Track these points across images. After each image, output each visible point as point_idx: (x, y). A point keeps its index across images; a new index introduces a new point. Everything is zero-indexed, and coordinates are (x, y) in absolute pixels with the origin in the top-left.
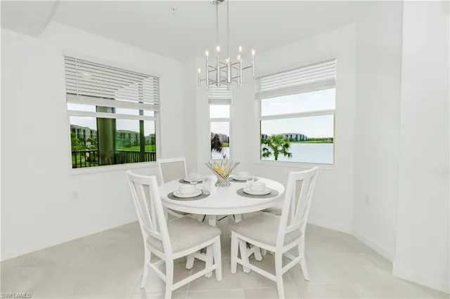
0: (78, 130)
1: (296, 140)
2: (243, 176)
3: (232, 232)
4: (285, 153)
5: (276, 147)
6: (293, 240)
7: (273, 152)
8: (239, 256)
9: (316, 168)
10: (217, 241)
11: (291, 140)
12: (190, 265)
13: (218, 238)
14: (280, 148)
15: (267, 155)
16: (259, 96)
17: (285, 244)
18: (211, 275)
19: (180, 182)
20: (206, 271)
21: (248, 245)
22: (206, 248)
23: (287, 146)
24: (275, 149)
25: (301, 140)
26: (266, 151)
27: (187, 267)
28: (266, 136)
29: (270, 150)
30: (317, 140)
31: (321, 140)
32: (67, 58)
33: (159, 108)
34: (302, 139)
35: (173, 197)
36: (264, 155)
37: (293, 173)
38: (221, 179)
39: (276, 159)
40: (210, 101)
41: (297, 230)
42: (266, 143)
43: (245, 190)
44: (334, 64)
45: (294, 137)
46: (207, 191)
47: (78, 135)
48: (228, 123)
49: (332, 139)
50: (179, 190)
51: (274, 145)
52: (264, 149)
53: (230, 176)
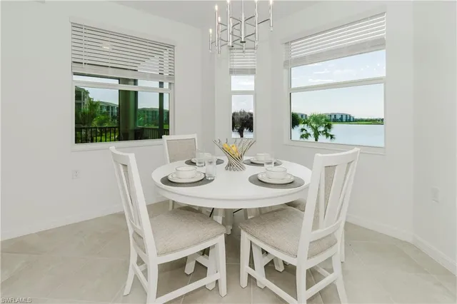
0: (112, 107)
1: (341, 121)
2: (262, 158)
3: (242, 231)
4: (327, 135)
5: (317, 128)
6: (323, 251)
7: (312, 133)
8: (252, 264)
9: (356, 149)
10: (220, 242)
11: (335, 121)
12: (190, 268)
13: (222, 238)
14: (321, 129)
15: (306, 136)
16: (289, 64)
17: (311, 256)
18: (214, 286)
19: (186, 163)
20: (207, 281)
21: (265, 252)
22: (208, 249)
23: (329, 127)
24: (315, 130)
25: (346, 121)
26: (304, 132)
27: (186, 272)
28: (306, 116)
29: (310, 131)
30: (366, 121)
31: (371, 120)
32: (74, 25)
33: (174, 79)
34: (349, 120)
35: (167, 181)
36: (302, 137)
37: (320, 155)
38: (233, 161)
39: (316, 140)
40: (232, 72)
41: (330, 235)
42: (304, 123)
43: (260, 177)
44: (384, 19)
45: (338, 117)
46: (211, 176)
47: (112, 113)
48: (252, 97)
49: (382, 120)
50: (175, 173)
51: (314, 125)
52: (302, 130)
53: (245, 158)
